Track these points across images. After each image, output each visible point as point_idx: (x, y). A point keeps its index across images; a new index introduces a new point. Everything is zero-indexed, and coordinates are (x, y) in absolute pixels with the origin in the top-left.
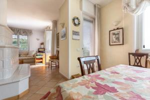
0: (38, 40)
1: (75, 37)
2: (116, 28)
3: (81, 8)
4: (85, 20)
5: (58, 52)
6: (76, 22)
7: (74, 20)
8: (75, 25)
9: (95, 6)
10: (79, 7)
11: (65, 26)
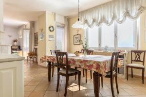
0: (10, 36)
1: (51, 39)
2: (77, 34)
3: (55, 20)
4: (58, 26)
5: (36, 49)
6: (51, 29)
7: (50, 28)
8: (51, 31)
9: (65, 17)
10: (53, 19)
11: (43, 31)
